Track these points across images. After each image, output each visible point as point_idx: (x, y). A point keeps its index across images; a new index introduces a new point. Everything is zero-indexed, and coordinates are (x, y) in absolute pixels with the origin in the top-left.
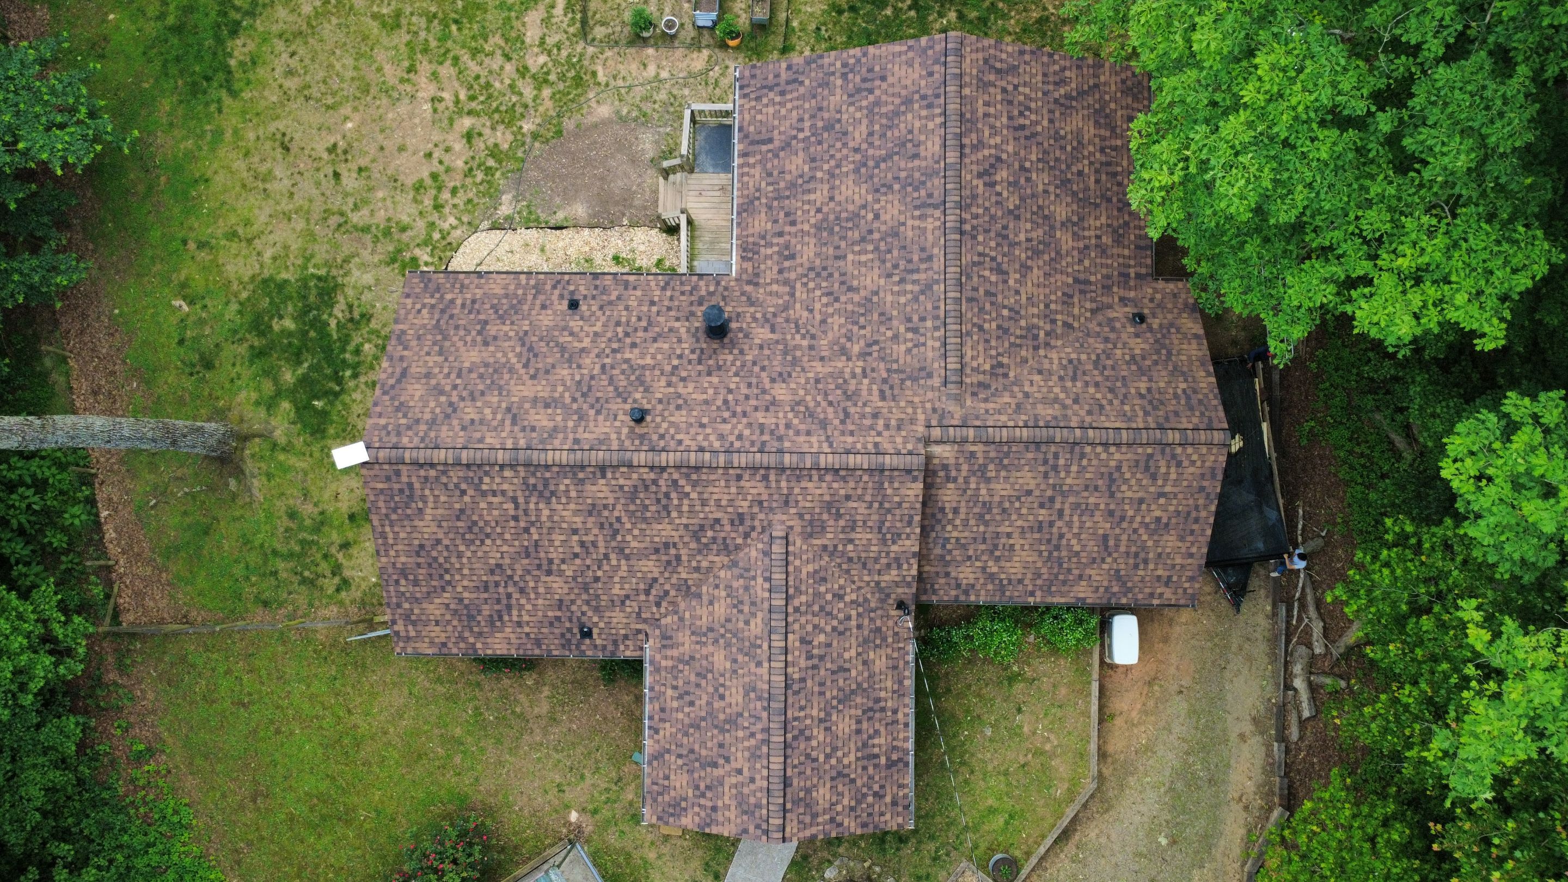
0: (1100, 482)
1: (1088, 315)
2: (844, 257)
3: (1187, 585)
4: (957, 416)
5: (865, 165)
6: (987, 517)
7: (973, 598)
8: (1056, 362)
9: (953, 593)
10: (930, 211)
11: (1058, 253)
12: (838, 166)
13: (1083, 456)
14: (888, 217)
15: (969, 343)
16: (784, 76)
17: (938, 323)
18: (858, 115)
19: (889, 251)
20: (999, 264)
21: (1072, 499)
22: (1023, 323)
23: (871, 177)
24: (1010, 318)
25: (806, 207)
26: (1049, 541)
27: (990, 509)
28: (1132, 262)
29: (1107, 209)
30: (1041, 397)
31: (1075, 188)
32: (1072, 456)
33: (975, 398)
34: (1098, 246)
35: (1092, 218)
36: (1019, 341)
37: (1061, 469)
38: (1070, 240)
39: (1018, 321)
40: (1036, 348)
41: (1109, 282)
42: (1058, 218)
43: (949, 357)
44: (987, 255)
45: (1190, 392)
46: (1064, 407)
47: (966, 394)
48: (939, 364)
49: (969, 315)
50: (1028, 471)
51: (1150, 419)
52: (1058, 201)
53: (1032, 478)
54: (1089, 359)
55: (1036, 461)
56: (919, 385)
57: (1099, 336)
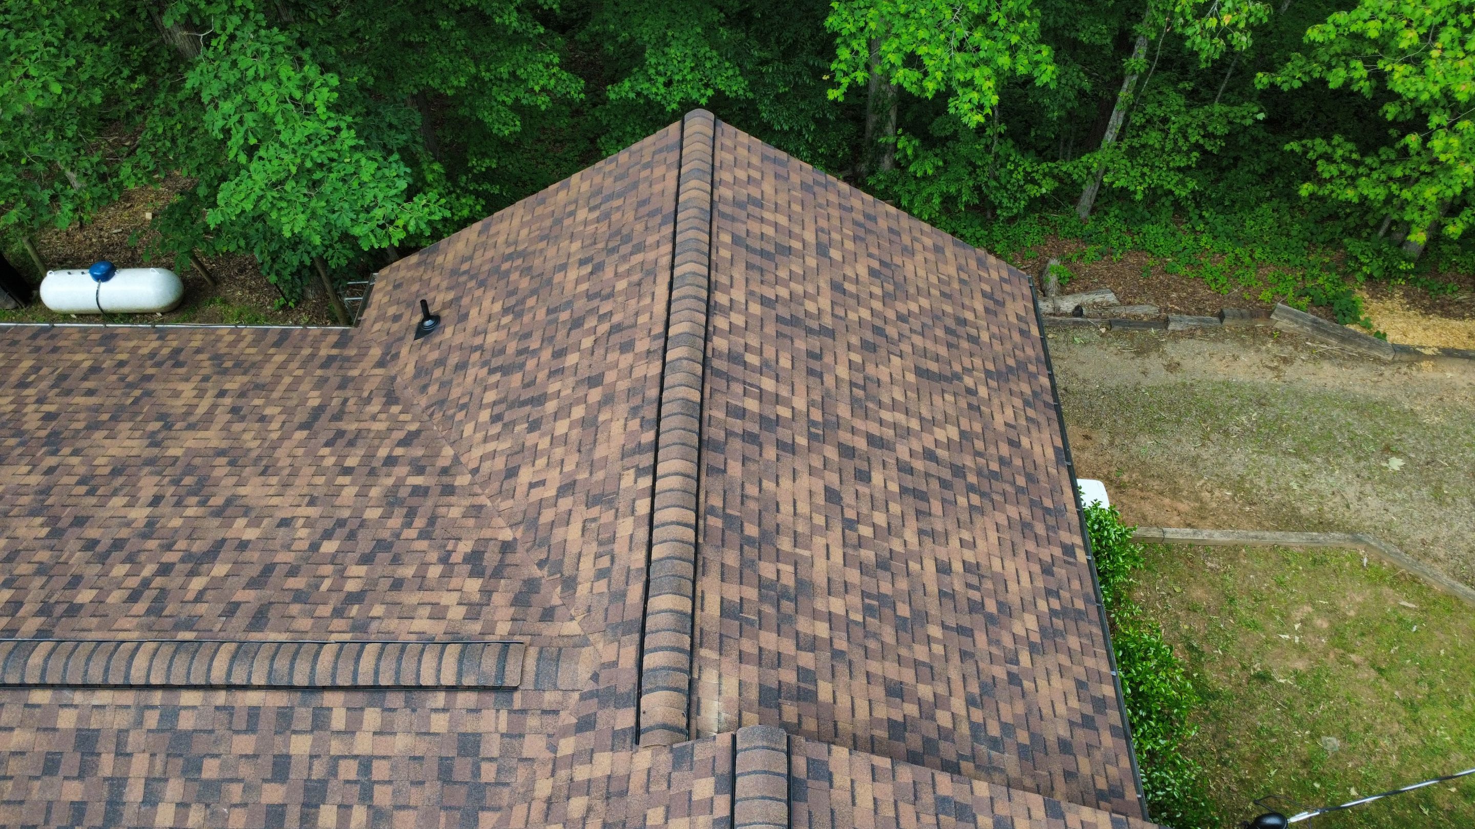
0: (801, 345)
1: (395, 409)
3: (995, 275)
4: (609, 653)
6: (904, 610)
7: (1108, 691)
8: (491, 446)
9: (1107, 739)
11: (221, 453)
13: (734, 358)
15: (392, 624)
21: (844, 411)
22: (372, 514)
24: (352, 536)
26: (945, 484)
27: (880, 597)
28: (306, 351)
29: (166, 381)
30: (575, 457)
31: (80, 425)
32: (737, 380)
33: (559, 612)
34: (242, 394)
35: (171, 402)
36: (420, 522)
37: (769, 412)
38: (201, 434)
39: (363, 524)
40: (449, 490)
41: (335, 381)
42: (134, 453)
43: (418, 676)
44: (146, 584)
45: (598, 200)
46: (608, 400)
47: (545, 633)
48: (436, 710)
49: (305, 623)
50: (778, 484)
51: (651, 240)
52: (91, 452)
53: (794, 480)
54: (497, 385)
55: (749, 459)
56: (497, 784)
57: (450, 382)
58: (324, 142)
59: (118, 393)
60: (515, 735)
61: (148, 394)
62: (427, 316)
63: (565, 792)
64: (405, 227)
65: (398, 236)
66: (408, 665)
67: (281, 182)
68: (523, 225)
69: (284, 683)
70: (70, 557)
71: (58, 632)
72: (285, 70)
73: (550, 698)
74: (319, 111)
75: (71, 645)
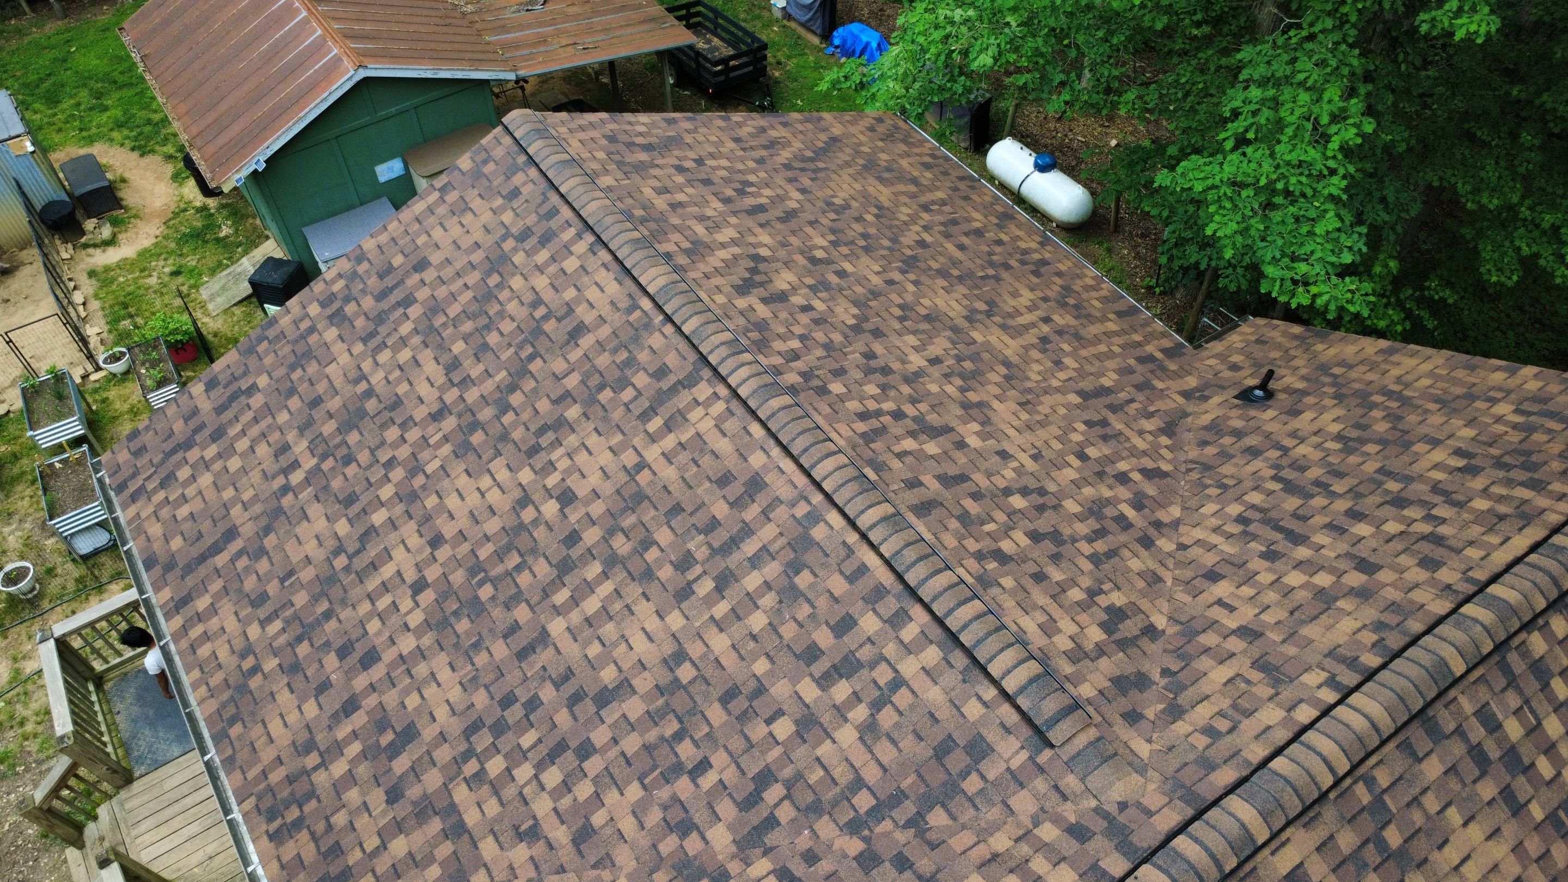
1: (1164, 440)
2: (544, 635)
4: (1153, 799)
5: (475, 425)
8: (1215, 539)
10: (683, 399)
11: (1007, 364)
12: (415, 468)
13: (1540, 670)
14: (595, 479)
15: (1009, 603)
16: (205, 405)
17: (890, 605)
18: (405, 355)
19: (647, 543)
20: (919, 420)
22: (1071, 506)
23: (505, 437)
24: (1041, 509)
25: (383, 603)
28: (1137, 338)
29: (1017, 279)
30: (1282, 614)
31: (935, 265)
32: (1520, 692)
33: (1143, 724)
34: (1060, 332)
35: (1007, 297)
36: (1100, 546)
37: (1527, 752)
38: (1006, 338)
39: (1056, 507)
40: (1147, 542)
41: (1138, 378)
42: (951, 314)
43: (990, 660)
44: (879, 413)
45: (1535, 408)
46: (1363, 594)
47: (1116, 728)
48: (979, 698)
49: (950, 541)
50: (1465, 824)
51: (1557, 487)
52: (927, 291)
53: (1489, 838)
54: (1270, 493)
55: (1457, 774)
56: (970, 799)
57: (1233, 457)
58: (1309, 176)
59: (978, 261)
60: (1017, 779)
61: (997, 279)
62: (1263, 386)
63: (1013, 864)
64: (1315, 297)
65: (1302, 298)
66: (992, 644)
67: (1243, 185)
68: (1431, 374)
69: (900, 569)
70: (852, 352)
71: (802, 398)
72: (1333, 93)
73: (1071, 781)
74: (1330, 146)
75: (801, 413)
